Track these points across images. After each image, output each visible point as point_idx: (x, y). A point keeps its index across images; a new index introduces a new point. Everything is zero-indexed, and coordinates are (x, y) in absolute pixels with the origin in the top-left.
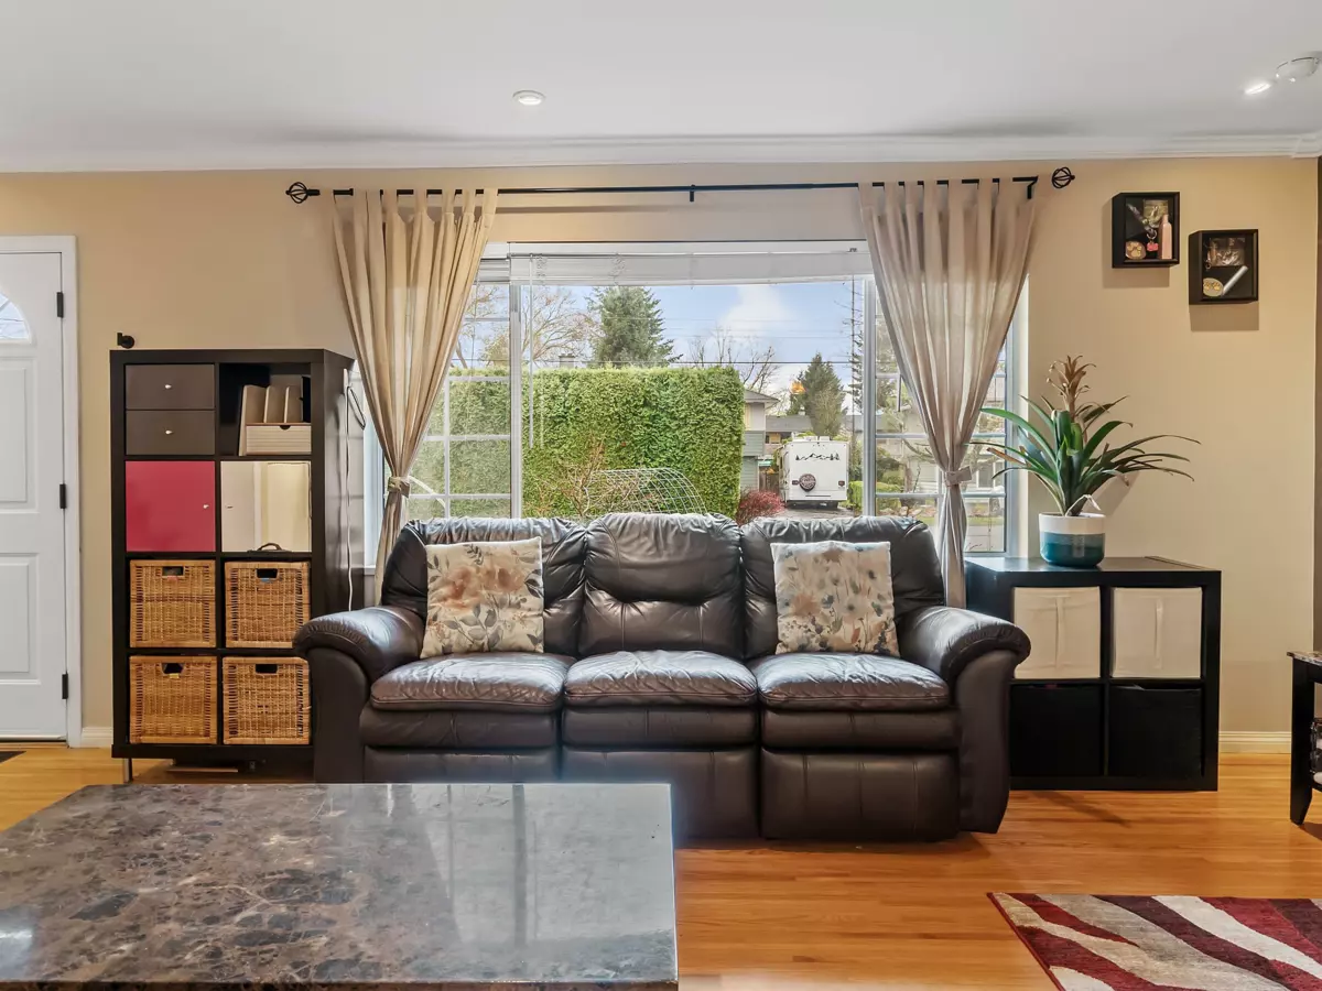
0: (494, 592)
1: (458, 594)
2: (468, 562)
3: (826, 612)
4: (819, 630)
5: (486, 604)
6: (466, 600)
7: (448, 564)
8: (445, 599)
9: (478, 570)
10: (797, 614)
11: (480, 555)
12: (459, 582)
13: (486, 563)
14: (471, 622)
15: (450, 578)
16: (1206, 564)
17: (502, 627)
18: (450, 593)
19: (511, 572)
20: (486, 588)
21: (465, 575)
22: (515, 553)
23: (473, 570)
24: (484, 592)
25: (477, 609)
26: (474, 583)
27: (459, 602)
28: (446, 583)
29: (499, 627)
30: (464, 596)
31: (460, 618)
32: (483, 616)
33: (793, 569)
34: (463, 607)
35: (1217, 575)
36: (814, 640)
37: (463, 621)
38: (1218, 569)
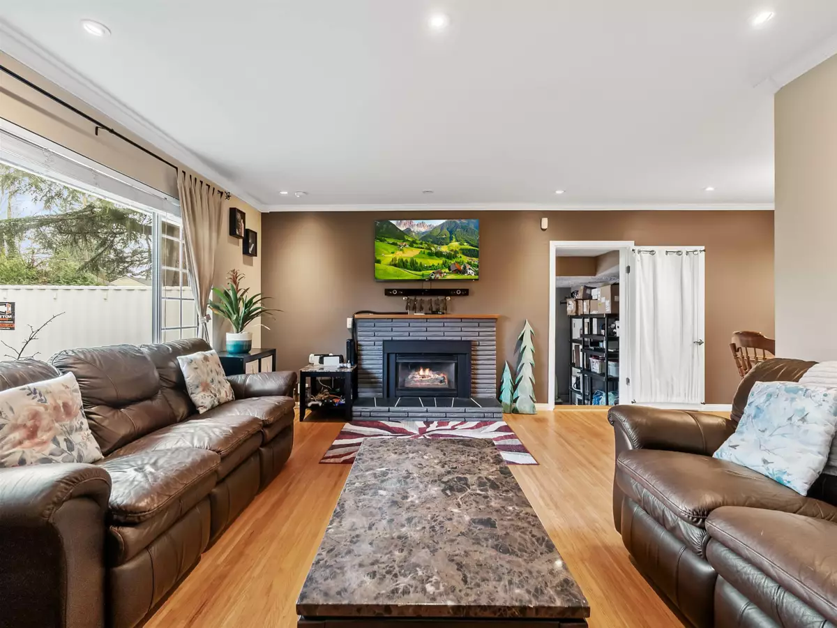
0: (64, 423)
1: (32, 434)
2: (33, 404)
3: (213, 386)
4: (216, 396)
5: (61, 434)
6: (43, 436)
7: (11, 409)
8: (20, 443)
9: (46, 408)
10: (203, 390)
11: (41, 395)
12: (30, 423)
13: (50, 402)
14: (58, 453)
15: (19, 422)
16: (272, 347)
17: (80, 448)
18: (25, 436)
19: (70, 403)
20: (57, 422)
21: (35, 416)
22: (67, 387)
23: (41, 409)
24: (57, 425)
25: (55, 440)
26: (45, 421)
27: (37, 440)
28: (15, 428)
29: (78, 449)
30: (39, 433)
31: (48, 453)
32: (64, 445)
33: (196, 368)
34: (44, 443)
35: (275, 350)
36: (215, 401)
37: (51, 454)
38: (275, 348)
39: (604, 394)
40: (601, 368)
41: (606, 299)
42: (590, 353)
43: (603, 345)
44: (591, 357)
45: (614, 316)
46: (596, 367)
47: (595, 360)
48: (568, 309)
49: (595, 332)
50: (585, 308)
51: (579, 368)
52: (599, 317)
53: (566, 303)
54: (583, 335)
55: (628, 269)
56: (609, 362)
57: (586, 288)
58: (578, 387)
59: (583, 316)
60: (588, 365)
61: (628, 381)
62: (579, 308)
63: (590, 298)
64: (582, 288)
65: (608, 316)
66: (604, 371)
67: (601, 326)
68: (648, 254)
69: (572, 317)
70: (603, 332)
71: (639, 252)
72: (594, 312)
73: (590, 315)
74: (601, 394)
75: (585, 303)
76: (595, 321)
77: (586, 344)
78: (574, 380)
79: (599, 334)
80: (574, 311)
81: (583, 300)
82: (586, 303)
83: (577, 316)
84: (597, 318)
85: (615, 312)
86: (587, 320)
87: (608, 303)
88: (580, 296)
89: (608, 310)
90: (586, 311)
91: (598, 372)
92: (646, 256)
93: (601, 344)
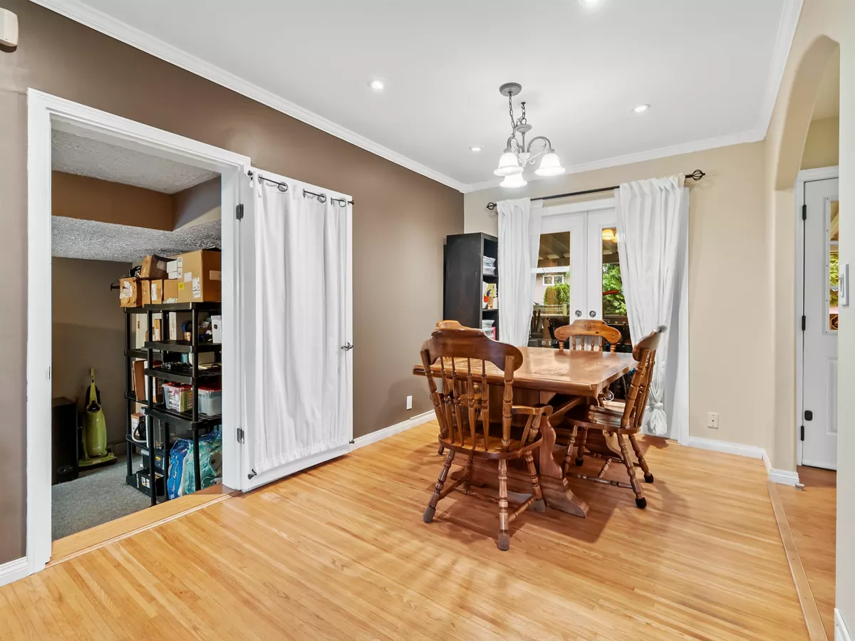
39: (191, 446)
40: (185, 401)
41: (194, 276)
42: (163, 376)
43: (189, 358)
44: (166, 382)
45: (211, 307)
46: (175, 400)
47: (173, 389)
48: (122, 296)
49: (173, 336)
50: (153, 293)
51: (144, 402)
52: (181, 311)
53: (119, 287)
54: (150, 342)
55: (240, 212)
56: (201, 392)
57: (156, 259)
58: (142, 437)
59: (151, 310)
60: (161, 397)
61: (241, 434)
62: (144, 293)
63: (164, 276)
64: (149, 258)
65: (197, 306)
66: (190, 406)
67: (184, 326)
68: (275, 189)
69: (129, 312)
70: (188, 336)
71: (261, 178)
72: (170, 301)
73: (163, 306)
74: (186, 446)
75: (154, 286)
76: (173, 317)
77: (155, 359)
78: (135, 422)
79: (181, 342)
80: (134, 299)
81: (151, 279)
82: (156, 285)
83: (139, 309)
84: (177, 311)
85: (211, 299)
86: (157, 317)
87: (197, 283)
88: (145, 273)
89: (198, 296)
90: (156, 299)
91: (180, 409)
92: (272, 192)
93: (184, 356)
